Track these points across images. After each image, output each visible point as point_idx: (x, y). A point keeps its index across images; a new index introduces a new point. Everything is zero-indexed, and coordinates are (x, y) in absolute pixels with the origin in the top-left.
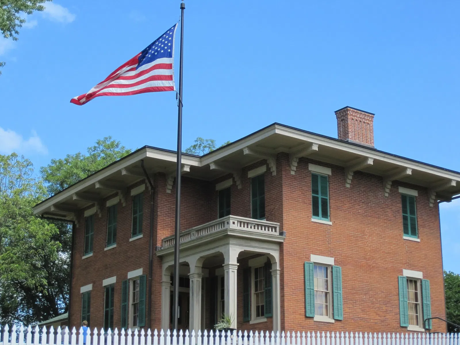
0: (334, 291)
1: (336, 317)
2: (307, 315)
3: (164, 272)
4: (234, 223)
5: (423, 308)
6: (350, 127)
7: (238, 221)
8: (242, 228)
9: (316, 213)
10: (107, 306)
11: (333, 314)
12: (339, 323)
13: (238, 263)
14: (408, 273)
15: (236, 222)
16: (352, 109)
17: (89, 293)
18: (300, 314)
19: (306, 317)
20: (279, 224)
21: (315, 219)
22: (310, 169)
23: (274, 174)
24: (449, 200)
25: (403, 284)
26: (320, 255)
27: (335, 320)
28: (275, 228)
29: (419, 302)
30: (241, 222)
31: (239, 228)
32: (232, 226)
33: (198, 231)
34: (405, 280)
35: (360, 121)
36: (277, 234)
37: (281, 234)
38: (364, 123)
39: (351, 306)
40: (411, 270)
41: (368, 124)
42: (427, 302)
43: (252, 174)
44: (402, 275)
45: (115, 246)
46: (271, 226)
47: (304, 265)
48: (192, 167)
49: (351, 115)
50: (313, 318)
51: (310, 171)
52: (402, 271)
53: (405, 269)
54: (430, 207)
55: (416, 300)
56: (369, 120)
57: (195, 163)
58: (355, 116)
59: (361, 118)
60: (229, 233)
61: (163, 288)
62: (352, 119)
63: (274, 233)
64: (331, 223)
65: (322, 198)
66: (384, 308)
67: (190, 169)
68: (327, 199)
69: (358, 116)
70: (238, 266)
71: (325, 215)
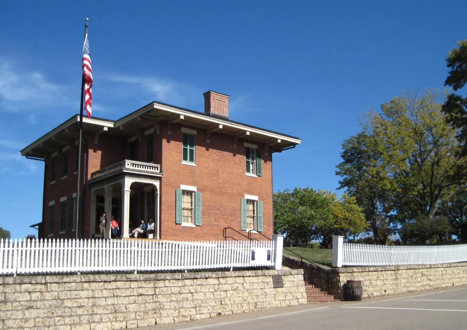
0: (196, 207)
1: (197, 224)
2: (177, 222)
3: (92, 194)
4: (128, 165)
5: (257, 218)
6: (211, 104)
7: (131, 164)
8: (134, 168)
9: (185, 158)
10: (62, 215)
11: (195, 222)
12: (199, 228)
13: (130, 189)
14: (248, 197)
15: (130, 164)
16: (213, 93)
17: (53, 206)
18: (172, 222)
19: (176, 224)
20: (160, 165)
21: (184, 162)
22: (182, 130)
23: (158, 133)
24: (280, 151)
25: (244, 203)
26: (187, 185)
27: (196, 225)
28: (157, 168)
29: (255, 215)
30: (133, 164)
31: (132, 168)
32: (127, 166)
33: (110, 169)
34: (246, 202)
35: (219, 100)
36: (159, 171)
37: (161, 171)
38: (222, 101)
39: (208, 217)
40: (250, 195)
41: (225, 102)
42: (261, 215)
43: (147, 133)
44: (244, 198)
45: (66, 177)
46: (154, 167)
47: (176, 191)
48: (109, 128)
49: (213, 96)
50: (181, 224)
51: (182, 132)
52: (244, 196)
53: (246, 194)
54: (266, 156)
55: (254, 214)
56: (225, 100)
57: (111, 125)
58: (215, 97)
59: (220, 98)
60: (124, 171)
61: (92, 204)
62: (214, 99)
63: (156, 171)
64: (195, 165)
65: (190, 149)
66: (231, 218)
67: (108, 129)
68: (193, 150)
69: (218, 97)
70: (130, 191)
71: (192, 160)
